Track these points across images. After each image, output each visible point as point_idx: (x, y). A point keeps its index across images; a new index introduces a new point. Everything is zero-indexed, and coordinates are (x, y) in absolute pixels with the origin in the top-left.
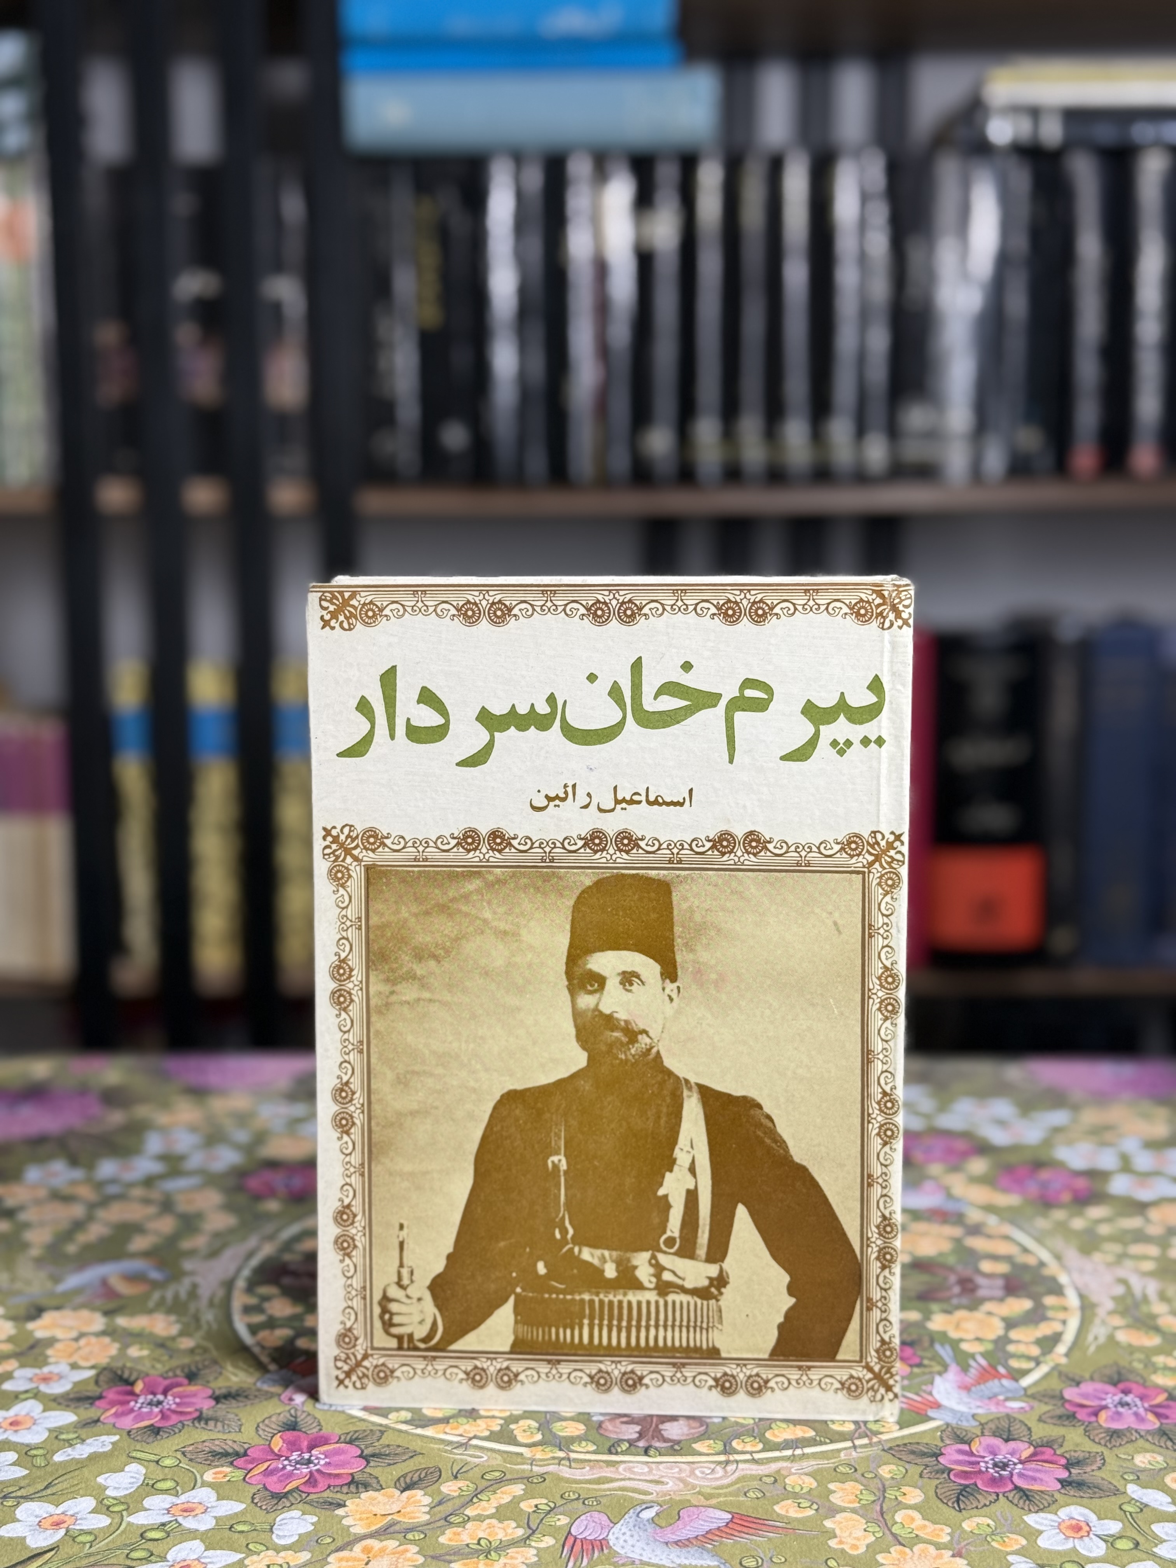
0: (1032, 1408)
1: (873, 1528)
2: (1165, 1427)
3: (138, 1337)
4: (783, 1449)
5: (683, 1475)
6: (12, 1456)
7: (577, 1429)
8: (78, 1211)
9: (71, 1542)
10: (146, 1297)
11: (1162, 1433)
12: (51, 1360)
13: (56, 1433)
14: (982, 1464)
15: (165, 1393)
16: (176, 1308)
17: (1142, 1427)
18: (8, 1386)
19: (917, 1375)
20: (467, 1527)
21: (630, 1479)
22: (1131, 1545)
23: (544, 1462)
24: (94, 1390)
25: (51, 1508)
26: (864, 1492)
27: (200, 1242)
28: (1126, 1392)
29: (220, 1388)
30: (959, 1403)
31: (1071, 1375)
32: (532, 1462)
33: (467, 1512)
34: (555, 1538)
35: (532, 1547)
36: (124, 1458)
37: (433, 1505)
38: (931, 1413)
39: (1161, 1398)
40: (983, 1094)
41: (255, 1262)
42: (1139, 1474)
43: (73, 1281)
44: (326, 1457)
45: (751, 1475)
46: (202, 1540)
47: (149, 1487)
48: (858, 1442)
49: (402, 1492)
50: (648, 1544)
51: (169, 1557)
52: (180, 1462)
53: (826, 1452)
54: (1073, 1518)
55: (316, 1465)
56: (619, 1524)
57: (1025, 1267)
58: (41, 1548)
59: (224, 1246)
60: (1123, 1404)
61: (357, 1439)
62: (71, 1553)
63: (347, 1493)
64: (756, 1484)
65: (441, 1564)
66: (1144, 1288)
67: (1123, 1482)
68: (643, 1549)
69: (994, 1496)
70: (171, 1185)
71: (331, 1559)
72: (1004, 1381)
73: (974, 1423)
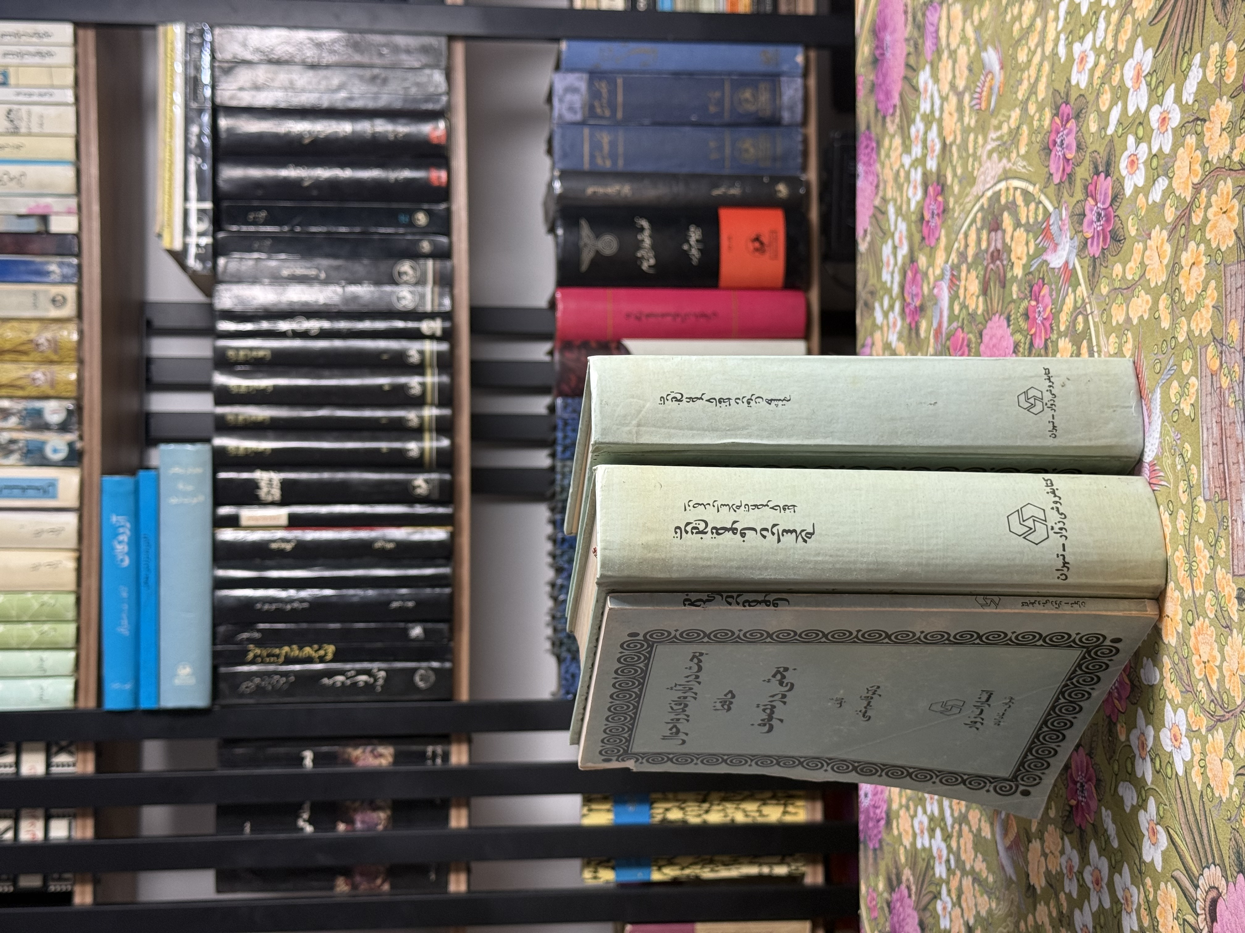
0: (1065, 202)
1: (1136, 292)
2: (1074, 115)
6: (1117, 877)
8: (967, 882)
9: (1163, 819)
12: (1059, 869)
13: (1102, 851)
14: (1099, 229)
15: (1075, 783)
17: (1075, 130)
19: (1050, 279)
22: (1141, 127)
24: (1076, 833)
25: (1146, 839)
26: (1117, 302)
28: (1055, 143)
30: (1065, 250)
31: (1046, 180)
36: (1115, 798)
39: (1057, 120)
40: (879, 263)
42: (1101, 128)
46: (1160, 731)
47: (1131, 776)
48: (1089, 311)
51: (1170, 750)
52: (1115, 759)
53: (1095, 331)
54: (1127, 167)
57: (983, 219)
58: (1168, 839)
62: (1169, 818)
66: (993, 140)
67: (1106, 138)
69: (1117, 219)
70: (949, 821)
71: (1166, 642)
72: (1051, 222)
73: (1076, 238)
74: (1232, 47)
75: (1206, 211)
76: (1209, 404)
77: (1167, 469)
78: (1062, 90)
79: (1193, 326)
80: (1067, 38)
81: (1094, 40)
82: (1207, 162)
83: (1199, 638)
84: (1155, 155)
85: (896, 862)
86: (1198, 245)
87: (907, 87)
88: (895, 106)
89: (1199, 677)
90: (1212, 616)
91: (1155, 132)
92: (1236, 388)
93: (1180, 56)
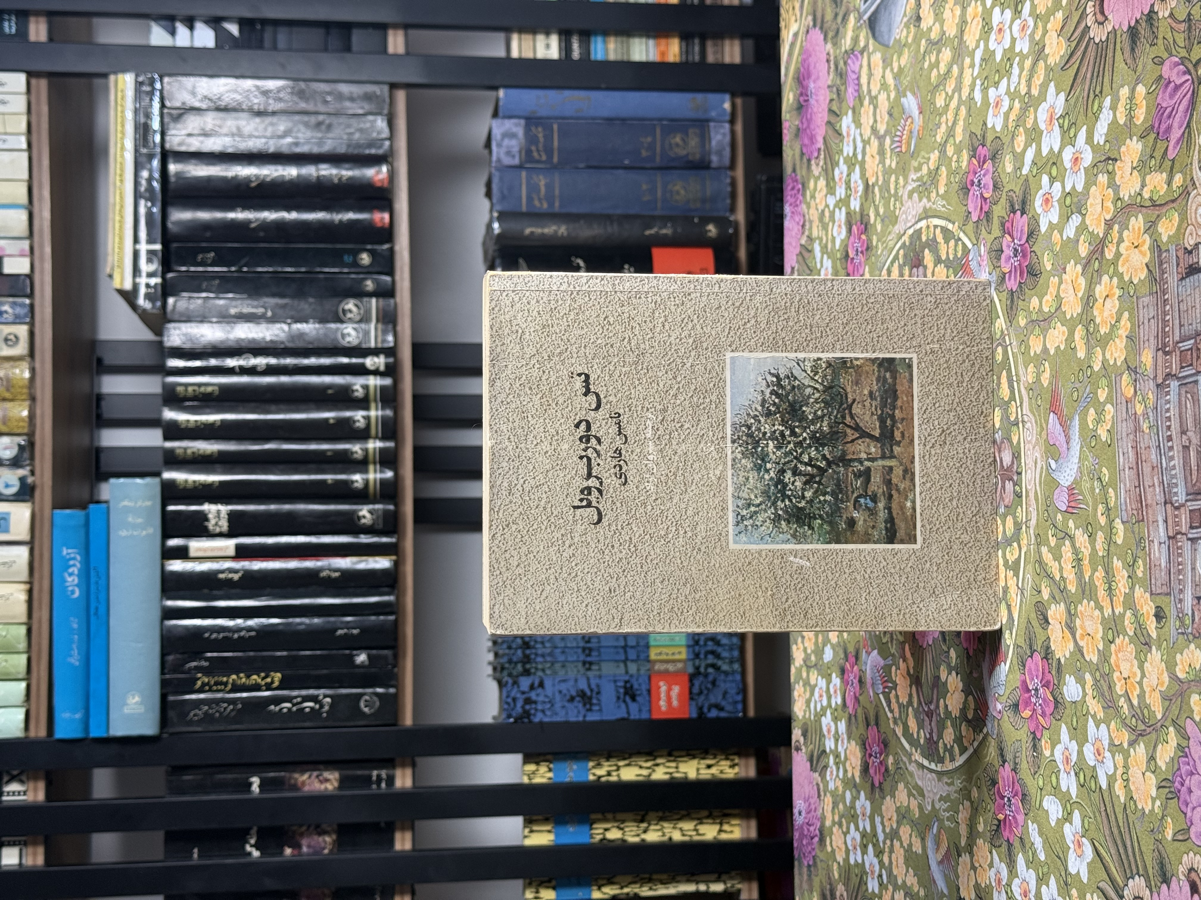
0: (984, 239)
1: (1052, 325)
2: (990, 157)
3: (972, 827)
4: (1014, 388)
5: (1031, 448)
6: (1044, 887)
7: (1010, 520)
8: (899, 896)
9: (1089, 833)
12: (988, 882)
13: (1029, 864)
14: (1016, 264)
15: (1003, 797)
17: (991, 170)
20: (1066, 577)
21: (1035, 480)
22: (1054, 167)
23: (1029, 537)
24: (1004, 848)
25: (1071, 851)
26: (1034, 334)
27: (914, 805)
28: (973, 183)
29: (998, 762)
31: (965, 218)
32: (1029, 545)
33: (1058, 579)
34: (1069, 520)
35: (1074, 532)
36: (1040, 812)
37: (1055, 602)
39: (976, 162)
42: (1017, 168)
44: (1033, 679)
45: (1029, 405)
46: (1083, 746)
48: (1008, 343)
49: (1049, 624)
50: (1069, 461)
51: (1093, 764)
52: (1040, 774)
53: (1014, 361)
54: (1041, 205)
55: (1038, 685)
56: (1059, 481)
58: (1093, 851)
59: (916, 786)
61: (1022, 663)
62: (1094, 830)
63: (1052, 659)
64: (1033, 401)
65: (1087, 588)
66: (914, 181)
67: (1021, 177)
68: (1072, 463)
69: (1033, 254)
70: (881, 837)
71: (1088, 659)
72: (970, 258)
73: (994, 273)
74: (1141, 89)
75: (1118, 246)
76: (1124, 430)
77: (1086, 493)
78: (979, 133)
79: (1108, 356)
80: (983, 84)
81: (1009, 85)
82: (1119, 199)
83: (1120, 655)
84: (1069, 193)
85: (829, 878)
86: (1111, 278)
87: (830, 132)
88: (819, 149)
89: (1120, 693)
90: (1131, 633)
91: (1068, 171)
92: (1151, 414)
93: (1091, 99)
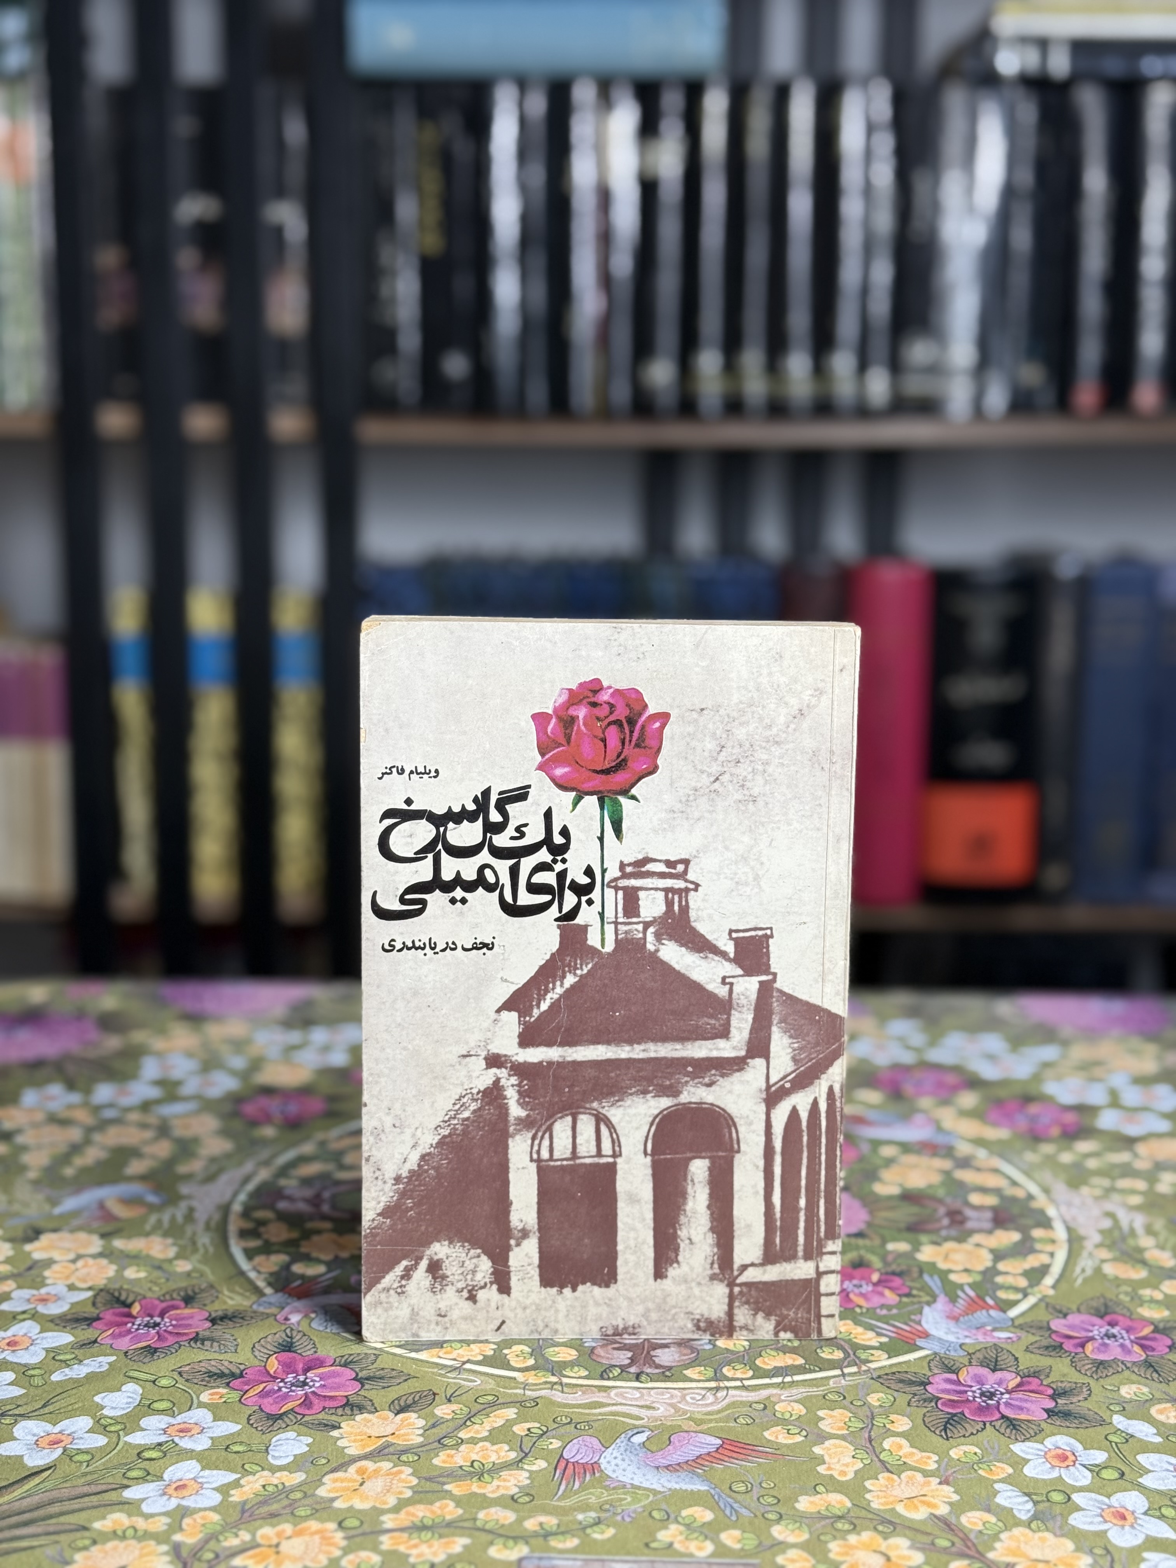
0: (1019, 1338)
1: (862, 1454)
2: (1151, 1359)
3: (134, 1258)
4: (773, 1376)
5: (674, 1401)
6: (10, 1376)
7: (570, 1354)
8: (75, 1134)
9: (68, 1460)
10: (143, 1220)
11: (1148, 1364)
12: (48, 1281)
13: (53, 1353)
14: (970, 1394)
15: (162, 1315)
16: (173, 1231)
17: (1129, 1359)
18: (6, 1306)
19: (906, 1306)
20: (460, 1449)
21: (621, 1404)
22: (1116, 1475)
23: (536, 1387)
24: (91, 1311)
25: (49, 1427)
26: (852, 1419)
27: (196, 1166)
28: (1112, 1324)
29: (216, 1311)
30: (947, 1333)
31: (1058, 1307)
32: (525, 1386)
33: (459, 1435)
34: (547, 1461)
35: (525, 1470)
36: (121, 1377)
37: (426, 1428)
38: (918, 1343)
39: (1147, 1331)
40: (974, 1029)
41: (251, 1187)
42: (1124, 1405)
43: (70, 1204)
44: (321, 1379)
45: (741, 1402)
46: (198, 1461)
47: (146, 1408)
48: (846, 1371)
49: (396, 1415)
50: (639, 1468)
51: (166, 1476)
52: (177, 1382)
53: (815, 1379)
54: (1057, 1447)
55: (311, 1387)
56: (611, 1448)
57: (1014, 1200)
58: (38, 1466)
59: (220, 1171)
60: (1108, 1336)
61: (351, 1362)
62: (68, 1471)
63: (342, 1415)
64: (745, 1410)
65: (435, 1486)
66: (1131, 1222)
67: (1109, 1412)
68: (635, 1474)
69: (981, 1425)
70: (167, 1110)
71: (326, 1479)
72: (993, 1313)
73: (962, 1353)
77: (582, 1496)
79: (792, 1553)
83: (317, 1538)
84: (1069, 1499)
85: (134, 1026)
89: (260, 1533)
91: (1106, 1500)
